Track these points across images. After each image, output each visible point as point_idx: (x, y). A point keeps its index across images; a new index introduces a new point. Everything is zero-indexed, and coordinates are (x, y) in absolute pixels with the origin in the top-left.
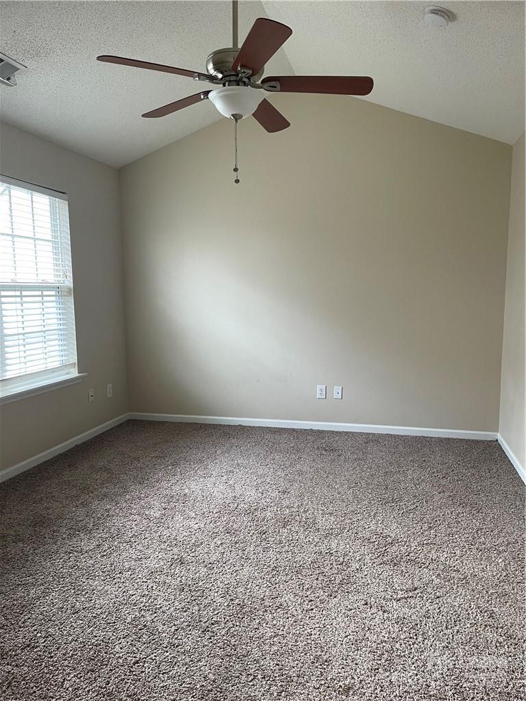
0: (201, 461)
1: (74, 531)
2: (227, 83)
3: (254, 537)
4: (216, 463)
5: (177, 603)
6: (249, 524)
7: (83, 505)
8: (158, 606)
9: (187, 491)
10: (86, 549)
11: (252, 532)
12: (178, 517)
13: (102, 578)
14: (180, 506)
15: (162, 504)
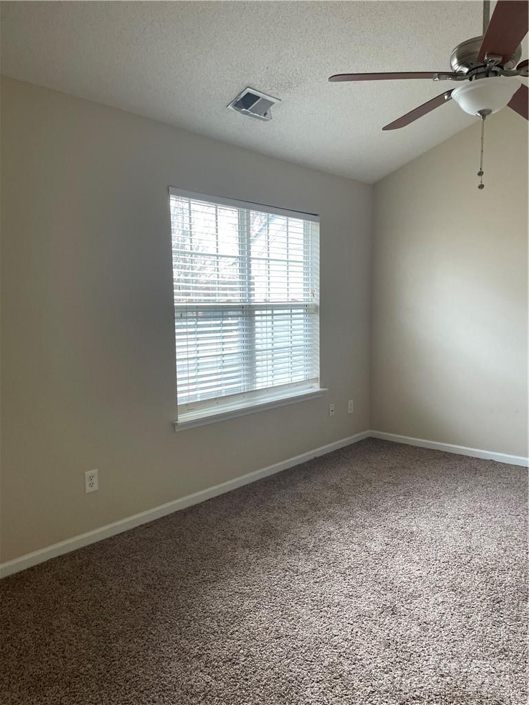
0: (437, 496)
1: (295, 549)
2: (474, 76)
3: (485, 604)
4: (455, 502)
5: (379, 660)
6: (481, 585)
7: (310, 522)
8: (359, 657)
9: (415, 529)
10: (301, 570)
11: (483, 596)
12: (400, 558)
13: (310, 607)
14: (404, 544)
15: (386, 539)
